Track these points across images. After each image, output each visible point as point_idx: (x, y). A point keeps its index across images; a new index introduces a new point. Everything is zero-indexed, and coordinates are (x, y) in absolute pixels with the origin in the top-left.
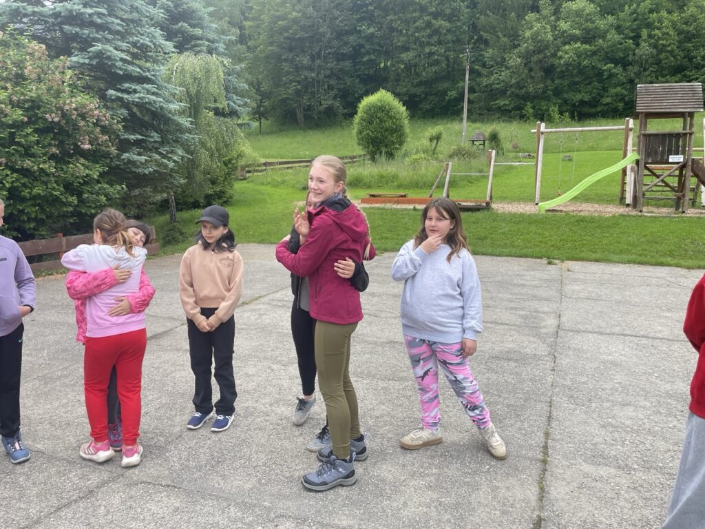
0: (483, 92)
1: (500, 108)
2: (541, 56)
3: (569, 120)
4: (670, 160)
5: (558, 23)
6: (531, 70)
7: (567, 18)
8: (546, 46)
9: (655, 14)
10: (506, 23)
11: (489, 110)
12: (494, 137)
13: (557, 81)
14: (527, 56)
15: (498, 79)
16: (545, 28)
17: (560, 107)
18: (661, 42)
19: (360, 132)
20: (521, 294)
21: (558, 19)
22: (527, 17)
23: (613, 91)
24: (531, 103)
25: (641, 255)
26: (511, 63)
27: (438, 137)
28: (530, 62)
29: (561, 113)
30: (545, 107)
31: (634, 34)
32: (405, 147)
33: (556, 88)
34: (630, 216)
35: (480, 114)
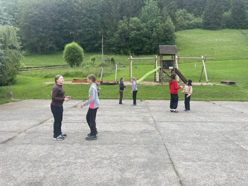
0: (107, 45)
1: (113, 50)
2: (124, 34)
3: (134, 55)
4: (169, 68)
5: (129, 24)
6: (122, 38)
7: (132, 23)
8: (126, 31)
9: (157, 24)
10: (113, 22)
11: (109, 51)
12: (112, 60)
13: (130, 43)
14: (120, 34)
15: (112, 41)
16: (125, 25)
17: (131, 51)
18: (159, 32)
19: (66, 57)
20: (138, 111)
21: (129, 23)
22: (119, 21)
23: (146, 46)
24: (122, 49)
25: (165, 97)
26: (115, 36)
27: (94, 59)
28: (121, 36)
29: (132, 53)
30: (127, 51)
31: (151, 29)
32: (83, 63)
33: (130, 45)
34: (160, 85)
35: (106, 52)
